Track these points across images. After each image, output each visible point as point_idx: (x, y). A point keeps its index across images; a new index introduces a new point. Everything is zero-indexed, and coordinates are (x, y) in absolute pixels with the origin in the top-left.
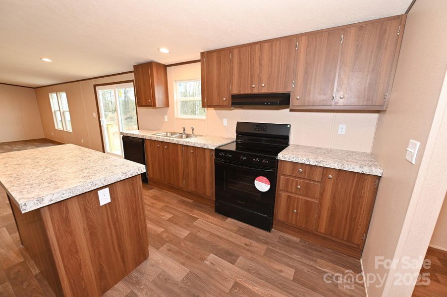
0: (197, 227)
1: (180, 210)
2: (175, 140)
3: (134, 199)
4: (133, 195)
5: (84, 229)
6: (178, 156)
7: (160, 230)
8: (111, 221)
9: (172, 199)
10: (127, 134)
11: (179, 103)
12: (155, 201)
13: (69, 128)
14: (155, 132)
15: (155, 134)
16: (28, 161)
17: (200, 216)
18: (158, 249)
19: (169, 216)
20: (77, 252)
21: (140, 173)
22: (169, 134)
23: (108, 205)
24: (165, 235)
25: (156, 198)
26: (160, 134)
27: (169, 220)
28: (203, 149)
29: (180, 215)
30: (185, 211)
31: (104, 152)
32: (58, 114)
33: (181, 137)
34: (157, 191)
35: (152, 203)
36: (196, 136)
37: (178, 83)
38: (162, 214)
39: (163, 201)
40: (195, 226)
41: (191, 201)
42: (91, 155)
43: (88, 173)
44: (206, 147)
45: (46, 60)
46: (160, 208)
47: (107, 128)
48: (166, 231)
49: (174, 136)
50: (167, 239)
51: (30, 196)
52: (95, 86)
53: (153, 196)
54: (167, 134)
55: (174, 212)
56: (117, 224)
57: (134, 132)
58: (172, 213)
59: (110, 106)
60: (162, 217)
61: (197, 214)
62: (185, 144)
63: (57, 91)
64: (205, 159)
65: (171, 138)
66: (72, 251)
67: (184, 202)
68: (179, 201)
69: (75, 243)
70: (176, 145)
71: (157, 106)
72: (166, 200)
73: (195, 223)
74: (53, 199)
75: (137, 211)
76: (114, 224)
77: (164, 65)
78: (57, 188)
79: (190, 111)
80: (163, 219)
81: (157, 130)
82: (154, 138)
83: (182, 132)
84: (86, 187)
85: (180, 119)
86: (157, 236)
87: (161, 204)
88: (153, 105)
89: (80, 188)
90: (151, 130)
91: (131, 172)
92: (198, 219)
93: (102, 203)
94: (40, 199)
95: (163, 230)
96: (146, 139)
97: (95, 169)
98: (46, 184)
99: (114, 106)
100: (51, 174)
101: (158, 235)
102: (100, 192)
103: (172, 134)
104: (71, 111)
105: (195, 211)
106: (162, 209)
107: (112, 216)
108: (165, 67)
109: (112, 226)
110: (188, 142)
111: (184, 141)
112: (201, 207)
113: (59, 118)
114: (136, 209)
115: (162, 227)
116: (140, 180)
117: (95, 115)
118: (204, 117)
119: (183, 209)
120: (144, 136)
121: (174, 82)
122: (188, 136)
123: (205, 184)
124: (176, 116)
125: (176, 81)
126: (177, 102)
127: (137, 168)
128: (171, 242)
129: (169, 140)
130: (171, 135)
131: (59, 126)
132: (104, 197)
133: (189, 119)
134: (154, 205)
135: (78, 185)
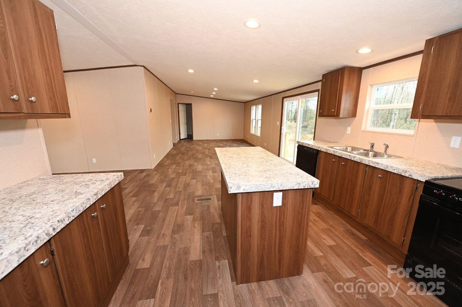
0: (368, 276)
1: (347, 242)
2: (357, 157)
3: (301, 211)
4: (301, 207)
5: (258, 221)
6: (357, 177)
7: (319, 253)
8: (278, 223)
9: (339, 226)
10: (303, 143)
11: (371, 113)
12: (317, 219)
13: (259, 134)
14: (331, 145)
15: (332, 147)
16: (235, 156)
17: (375, 263)
18: (313, 272)
19: (332, 243)
20: (250, 236)
21: (312, 187)
22: (349, 149)
23: (278, 208)
24: (323, 262)
25: (319, 215)
26: (337, 148)
27: (331, 247)
28: (401, 178)
29: (346, 248)
30: (353, 247)
31: (279, 156)
32: (254, 121)
33: (367, 155)
34: (321, 208)
35: (314, 220)
36: (389, 156)
37: (375, 88)
38: (324, 237)
39: (326, 222)
40: (364, 271)
41: (364, 238)
42: (272, 159)
43: (270, 174)
44: (407, 175)
45: (256, 81)
46: (322, 229)
47: (285, 135)
48: (325, 257)
49: (355, 152)
50: (325, 268)
51: (235, 182)
52: (283, 98)
53: (317, 213)
54: (347, 148)
55: (338, 241)
56: (282, 227)
57: (309, 142)
58: (335, 241)
59: (290, 115)
60: (323, 240)
61: (370, 259)
62: (371, 165)
63: (256, 104)
64: (401, 190)
65: (351, 154)
66: (248, 234)
67: (353, 234)
68: (347, 230)
69: (251, 228)
70: (358, 164)
71: (341, 116)
72: (331, 223)
73: (364, 269)
74: (245, 189)
75: (301, 223)
76: (280, 227)
77: (359, 68)
78: (249, 182)
79: (381, 122)
80: (324, 243)
81: (334, 142)
82: (331, 151)
83: (368, 148)
84: (268, 187)
85: (369, 132)
86: (314, 257)
87: (324, 226)
88: (336, 115)
89: (262, 186)
90: (328, 142)
91: (304, 184)
92: (371, 265)
93: (275, 204)
94: (239, 187)
95: (322, 254)
96: (320, 151)
97: (275, 172)
98: (243, 176)
99: (293, 115)
100: (246, 169)
101: (316, 258)
102: (275, 194)
103: (354, 149)
104: (262, 120)
105: (368, 253)
106: (324, 231)
107: (280, 219)
108: (360, 70)
109: (278, 228)
110: (377, 163)
111: (370, 160)
112: (379, 252)
113: (254, 125)
114: (301, 221)
115: (321, 251)
116: (310, 194)
117: (278, 123)
118: (411, 132)
119: (349, 242)
120: (319, 147)
121: (369, 86)
122: (375, 155)
123: (392, 225)
124: (363, 128)
125: (372, 85)
126: (368, 111)
127: (310, 181)
128: (329, 273)
129: (350, 156)
130: (352, 150)
131: (253, 131)
132: (278, 200)
133: (384, 133)
134: (316, 223)
135: (262, 183)
